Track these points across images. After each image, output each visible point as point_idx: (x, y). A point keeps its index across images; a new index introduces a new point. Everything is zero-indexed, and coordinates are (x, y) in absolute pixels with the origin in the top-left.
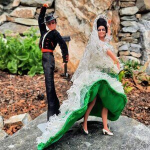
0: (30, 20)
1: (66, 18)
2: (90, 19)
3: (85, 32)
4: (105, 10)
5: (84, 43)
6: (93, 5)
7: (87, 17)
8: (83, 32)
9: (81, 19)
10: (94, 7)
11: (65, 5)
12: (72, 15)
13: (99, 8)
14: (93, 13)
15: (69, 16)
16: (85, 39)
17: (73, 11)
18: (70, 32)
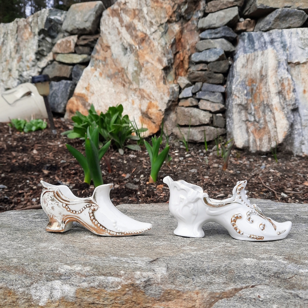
0: (71, 55)
1: (109, 47)
2: (139, 44)
3: (127, 68)
4: (161, 24)
5: (124, 86)
6: (144, 18)
7: (135, 41)
8: (126, 67)
9: (126, 46)
10: (146, 21)
11: (110, 26)
12: (117, 41)
13: (153, 21)
14: (143, 32)
15: (113, 43)
16: (126, 80)
17: (119, 33)
18: (111, 70)
